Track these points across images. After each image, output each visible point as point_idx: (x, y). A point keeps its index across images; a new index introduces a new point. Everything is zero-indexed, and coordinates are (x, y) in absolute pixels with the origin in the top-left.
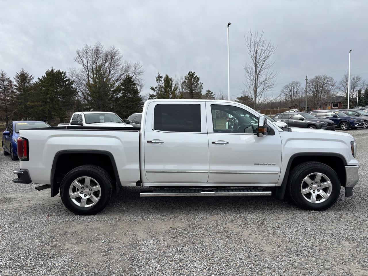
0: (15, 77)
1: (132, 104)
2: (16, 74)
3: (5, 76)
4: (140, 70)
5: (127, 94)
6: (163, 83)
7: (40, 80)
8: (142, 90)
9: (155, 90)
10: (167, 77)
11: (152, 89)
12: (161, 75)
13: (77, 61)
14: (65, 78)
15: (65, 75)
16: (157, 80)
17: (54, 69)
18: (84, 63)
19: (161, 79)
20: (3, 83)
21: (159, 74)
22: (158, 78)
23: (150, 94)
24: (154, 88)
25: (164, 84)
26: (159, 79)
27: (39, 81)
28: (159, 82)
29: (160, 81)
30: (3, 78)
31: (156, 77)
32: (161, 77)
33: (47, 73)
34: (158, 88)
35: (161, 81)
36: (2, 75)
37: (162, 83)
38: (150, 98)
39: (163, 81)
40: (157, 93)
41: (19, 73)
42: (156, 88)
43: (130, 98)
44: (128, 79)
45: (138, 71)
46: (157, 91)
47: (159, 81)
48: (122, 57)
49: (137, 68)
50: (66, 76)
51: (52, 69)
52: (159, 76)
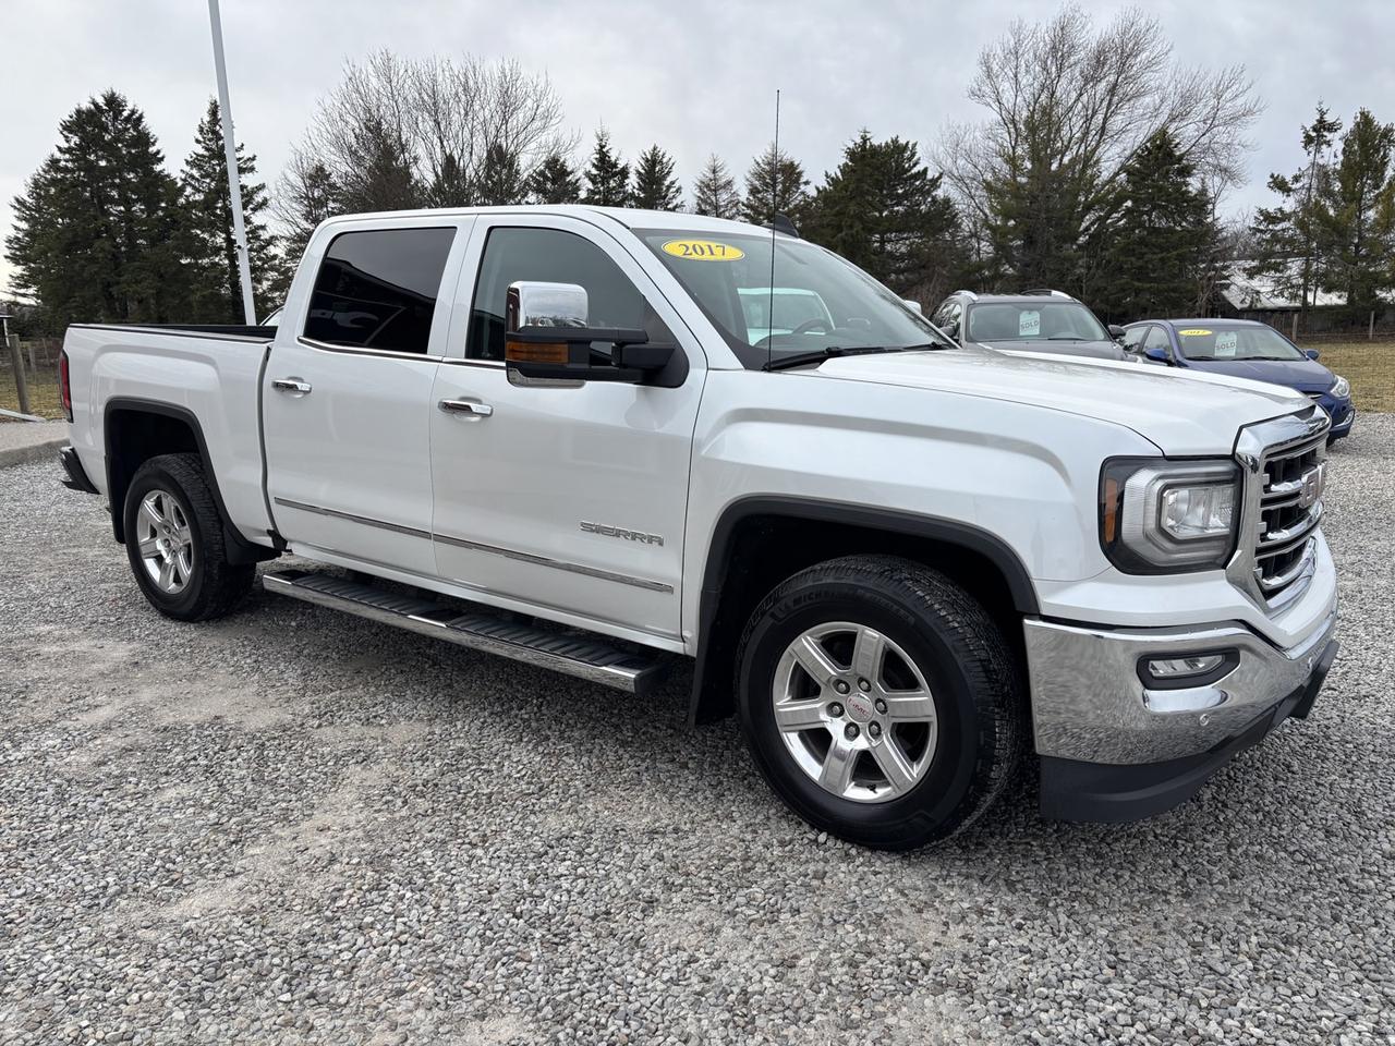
0: (748, 176)
1: (1162, 259)
2: (752, 167)
3: (720, 174)
4: (1240, 101)
5: (1146, 217)
6: (1339, 153)
7: (832, 179)
8: (1224, 194)
9: (1290, 190)
10: (1366, 121)
11: (1279, 185)
12: (1329, 118)
13: (976, 94)
14: (915, 165)
15: (913, 155)
16: (1308, 140)
17: (869, 136)
18: (1004, 101)
19: (1329, 136)
20: (713, 198)
21: (1322, 113)
22: (1314, 129)
23: (1261, 212)
24: (1289, 178)
25: (1341, 158)
26: (1317, 134)
27: (828, 183)
28: (1318, 151)
29: (1324, 147)
30: (715, 179)
31: (1303, 127)
32: (1332, 128)
33: (852, 154)
34: (1305, 181)
35: (1329, 144)
36: (714, 172)
37: (1332, 154)
38: (1262, 227)
39: (1338, 146)
40: (1300, 202)
41: (760, 162)
42: (1296, 179)
43: (1155, 231)
44: (1159, 148)
45: (1229, 109)
46: (1303, 195)
47: (1319, 145)
48: (1170, 54)
49: (1228, 95)
50: (919, 159)
51: (862, 138)
52: (1321, 121)
